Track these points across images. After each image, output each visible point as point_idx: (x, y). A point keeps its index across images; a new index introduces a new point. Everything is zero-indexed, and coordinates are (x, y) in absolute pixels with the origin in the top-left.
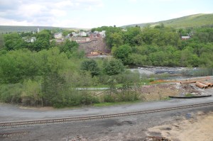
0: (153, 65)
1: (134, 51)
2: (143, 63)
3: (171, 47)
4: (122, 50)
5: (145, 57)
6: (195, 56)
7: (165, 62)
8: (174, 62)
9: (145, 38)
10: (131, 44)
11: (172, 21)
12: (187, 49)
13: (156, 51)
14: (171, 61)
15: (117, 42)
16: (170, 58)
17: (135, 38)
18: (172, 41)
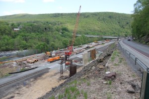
3: (7, 37)
6: (24, 42)
7: (2, 48)
8: (10, 47)
11: (6, 17)
12: (18, 38)
14: (7, 46)
16: (6, 45)
18: (7, 32)
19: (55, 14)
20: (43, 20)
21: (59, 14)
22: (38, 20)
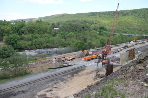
0: (36, 48)
1: (22, 39)
2: (28, 47)
3: (48, 35)
4: (12, 38)
5: (30, 43)
6: (63, 40)
7: (44, 45)
8: (50, 45)
9: (29, 29)
10: (19, 34)
11: (47, 17)
12: (58, 36)
13: (37, 38)
14: (48, 44)
15: (8, 33)
16: (47, 43)
17: (22, 29)
18: (48, 31)
19: (93, 13)
20: (81, 19)
21: (96, 13)
22: (76, 19)
